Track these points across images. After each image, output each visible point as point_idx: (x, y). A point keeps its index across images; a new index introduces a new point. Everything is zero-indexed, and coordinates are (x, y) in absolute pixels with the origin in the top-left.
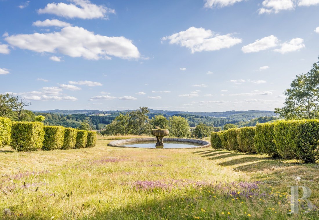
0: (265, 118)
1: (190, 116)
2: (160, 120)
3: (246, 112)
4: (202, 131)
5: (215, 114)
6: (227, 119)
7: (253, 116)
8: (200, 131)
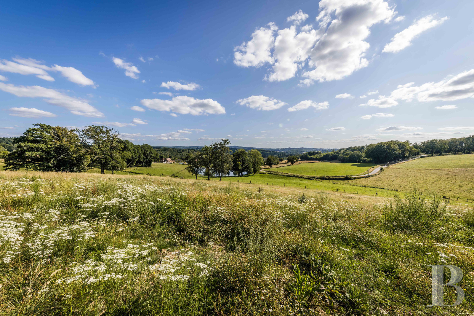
0: (313, 152)
1: (262, 150)
2: (241, 152)
3: (299, 149)
4: (272, 161)
5: (278, 150)
6: (286, 153)
7: (303, 151)
8: (270, 161)
